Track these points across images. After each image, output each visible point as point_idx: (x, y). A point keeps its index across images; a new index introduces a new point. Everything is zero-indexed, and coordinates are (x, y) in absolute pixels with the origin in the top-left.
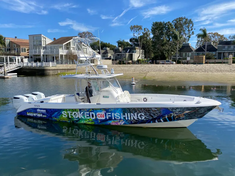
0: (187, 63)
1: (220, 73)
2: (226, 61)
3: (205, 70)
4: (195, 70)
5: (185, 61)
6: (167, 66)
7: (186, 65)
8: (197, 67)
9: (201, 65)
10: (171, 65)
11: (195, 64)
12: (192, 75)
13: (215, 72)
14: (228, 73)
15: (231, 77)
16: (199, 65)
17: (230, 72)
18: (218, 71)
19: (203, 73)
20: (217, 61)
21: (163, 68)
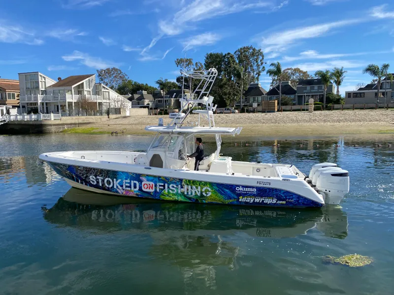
0: (253, 111)
1: (295, 124)
2: (305, 107)
3: (276, 121)
4: (262, 120)
5: (251, 108)
6: (224, 116)
7: (251, 115)
8: (267, 116)
9: (272, 114)
10: (231, 115)
11: (265, 112)
12: (257, 128)
13: (289, 122)
14: (306, 123)
15: (309, 129)
16: (269, 114)
17: (310, 121)
18: (293, 121)
19: (272, 124)
20: (294, 107)
21: (220, 119)
